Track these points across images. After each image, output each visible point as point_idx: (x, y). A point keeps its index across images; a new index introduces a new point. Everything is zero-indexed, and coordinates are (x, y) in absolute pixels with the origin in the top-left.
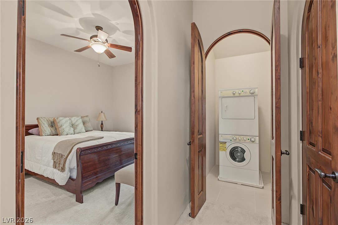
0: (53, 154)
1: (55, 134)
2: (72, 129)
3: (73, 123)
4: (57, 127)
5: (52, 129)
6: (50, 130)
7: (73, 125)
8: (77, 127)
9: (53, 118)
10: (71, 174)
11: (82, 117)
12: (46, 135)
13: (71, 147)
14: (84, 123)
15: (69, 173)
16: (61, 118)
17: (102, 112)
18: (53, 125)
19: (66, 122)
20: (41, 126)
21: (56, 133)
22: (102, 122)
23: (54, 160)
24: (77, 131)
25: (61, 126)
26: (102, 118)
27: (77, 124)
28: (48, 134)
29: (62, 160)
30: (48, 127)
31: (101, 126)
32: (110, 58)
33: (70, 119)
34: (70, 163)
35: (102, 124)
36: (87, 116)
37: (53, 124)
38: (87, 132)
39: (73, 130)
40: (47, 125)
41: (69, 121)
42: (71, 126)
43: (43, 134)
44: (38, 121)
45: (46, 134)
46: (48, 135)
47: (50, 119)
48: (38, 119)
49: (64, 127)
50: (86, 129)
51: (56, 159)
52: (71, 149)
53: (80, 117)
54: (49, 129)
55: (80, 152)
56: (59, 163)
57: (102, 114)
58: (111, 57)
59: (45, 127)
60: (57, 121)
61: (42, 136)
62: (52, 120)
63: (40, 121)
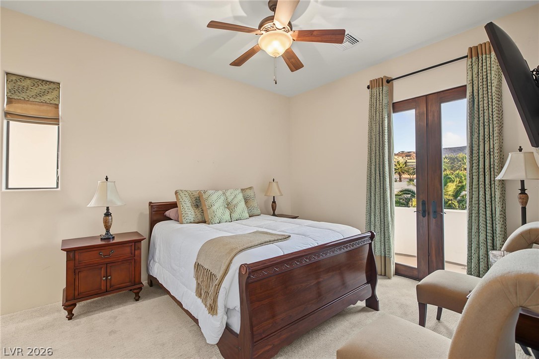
0: (196, 266)
1: (201, 220)
2: (227, 212)
3: (229, 200)
4: (204, 209)
5: (196, 211)
6: (193, 213)
7: (228, 205)
8: (235, 209)
9: (198, 192)
10: (228, 319)
11: (242, 190)
12: (187, 223)
13: (229, 259)
14: (246, 201)
15: (225, 317)
16: (211, 192)
17: (274, 180)
18: (199, 204)
19: (219, 198)
20: (181, 205)
21: (203, 220)
22: (274, 199)
23: (197, 279)
24: (235, 216)
25: (210, 206)
26: (275, 191)
27: (234, 202)
28: (191, 221)
29: (211, 286)
30: (191, 208)
31: (272, 205)
32: (292, 71)
33: (224, 193)
34: (227, 295)
35: (274, 202)
36: (250, 188)
37: (198, 202)
38: (251, 218)
39: (229, 214)
40: (189, 204)
41: (223, 198)
42: (226, 206)
43: (184, 220)
44: (177, 197)
45: (189, 221)
46: (191, 223)
47: (194, 193)
48: (176, 193)
49: (214, 208)
50: (250, 211)
51: (201, 280)
52: (227, 263)
53: (240, 190)
54: (193, 211)
55: (247, 275)
56: (205, 290)
57: (274, 184)
58: (294, 69)
59: (187, 209)
60: (205, 196)
61: (182, 223)
62: (196, 195)
63: (180, 197)
